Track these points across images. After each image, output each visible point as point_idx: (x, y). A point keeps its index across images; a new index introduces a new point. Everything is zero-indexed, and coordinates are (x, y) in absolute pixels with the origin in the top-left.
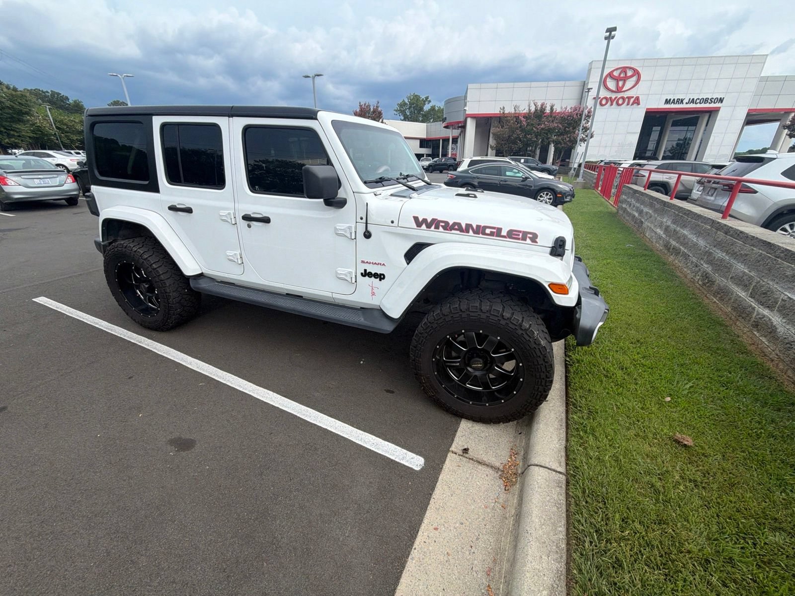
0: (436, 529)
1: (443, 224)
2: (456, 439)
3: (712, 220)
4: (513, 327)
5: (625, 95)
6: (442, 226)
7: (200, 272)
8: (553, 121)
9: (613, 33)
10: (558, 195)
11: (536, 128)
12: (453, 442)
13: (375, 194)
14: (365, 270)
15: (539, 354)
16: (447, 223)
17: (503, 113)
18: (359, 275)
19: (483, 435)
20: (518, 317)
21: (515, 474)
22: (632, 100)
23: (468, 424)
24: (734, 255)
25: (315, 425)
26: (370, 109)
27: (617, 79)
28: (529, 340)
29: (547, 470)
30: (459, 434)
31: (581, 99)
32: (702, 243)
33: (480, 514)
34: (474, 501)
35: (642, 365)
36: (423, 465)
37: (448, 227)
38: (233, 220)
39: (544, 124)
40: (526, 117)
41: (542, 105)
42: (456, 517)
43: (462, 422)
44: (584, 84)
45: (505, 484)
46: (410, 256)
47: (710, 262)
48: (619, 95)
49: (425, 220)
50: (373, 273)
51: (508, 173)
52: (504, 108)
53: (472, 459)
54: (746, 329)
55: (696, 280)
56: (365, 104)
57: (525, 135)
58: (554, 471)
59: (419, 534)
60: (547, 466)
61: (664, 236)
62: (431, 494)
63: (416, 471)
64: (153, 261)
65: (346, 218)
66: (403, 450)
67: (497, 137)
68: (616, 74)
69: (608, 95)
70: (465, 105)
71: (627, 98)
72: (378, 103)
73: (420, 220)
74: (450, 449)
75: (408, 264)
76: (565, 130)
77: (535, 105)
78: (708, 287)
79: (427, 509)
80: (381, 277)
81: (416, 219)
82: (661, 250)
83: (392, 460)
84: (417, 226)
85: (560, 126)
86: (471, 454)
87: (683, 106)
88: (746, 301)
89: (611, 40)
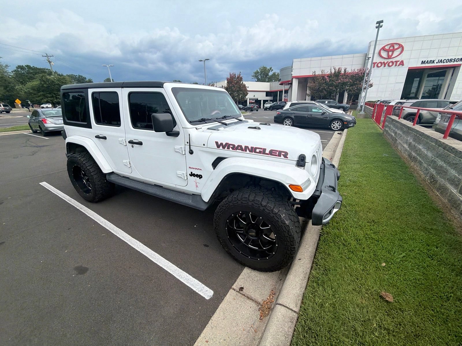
0: (207, 342)
1: (232, 146)
2: (238, 280)
3: (436, 139)
4: (268, 212)
5: (394, 60)
6: (231, 147)
7: (112, 171)
8: (346, 78)
9: (381, 24)
10: (345, 123)
11: (335, 82)
12: (235, 282)
13: (196, 129)
14: (192, 173)
15: (285, 230)
16: (234, 145)
17: (315, 75)
18: (189, 176)
19: (256, 279)
20: (271, 205)
21: (269, 308)
22: (398, 63)
23: (248, 271)
24: (449, 163)
25: (156, 264)
26: (236, 76)
27: (388, 51)
28: (278, 220)
29: (286, 308)
30: (240, 277)
31: (365, 64)
32: (430, 154)
33: (239, 334)
34: (237, 325)
35: (372, 238)
36: (212, 296)
37: (235, 148)
38: (125, 143)
39: (340, 80)
40: (329, 76)
41: (339, 69)
42: (222, 334)
43: (245, 269)
44: (366, 55)
45: (261, 315)
46: (215, 164)
47: (435, 168)
48: (390, 60)
49: (222, 144)
50: (196, 174)
51: (313, 110)
52: (315, 72)
53: (244, 295)
54: (457, 216)
55: (427, 179)
56: (233, 74)
57: (329, 87)
58: (291, 310)
59: (195, 344)
60: (287, 306)
61: (408, 149)
62: (211, 317)
63: (206, 299)
64: (88, 165)
65: (179, 143)
66: (203, 285)
67: (311, 89)
68: (387, 48)
69: (382, 60)
70: (292, 72)
71: (395, 61)
72: (240, 72)
73: (219, 143)
74: (232, 287)
75: (214, 169)
76: (354, 83)
77: (335, 69)
78: (434, 184)
79: (205, 327)
80: (200, 177)
81: (217, 143)
82: (407, 158)
83: (194, 291)
84: (218, 147)
85: (350, 80)
86: (245, 291)
87: (435, 64)
88: (456, 196)
89: (380, 28)
